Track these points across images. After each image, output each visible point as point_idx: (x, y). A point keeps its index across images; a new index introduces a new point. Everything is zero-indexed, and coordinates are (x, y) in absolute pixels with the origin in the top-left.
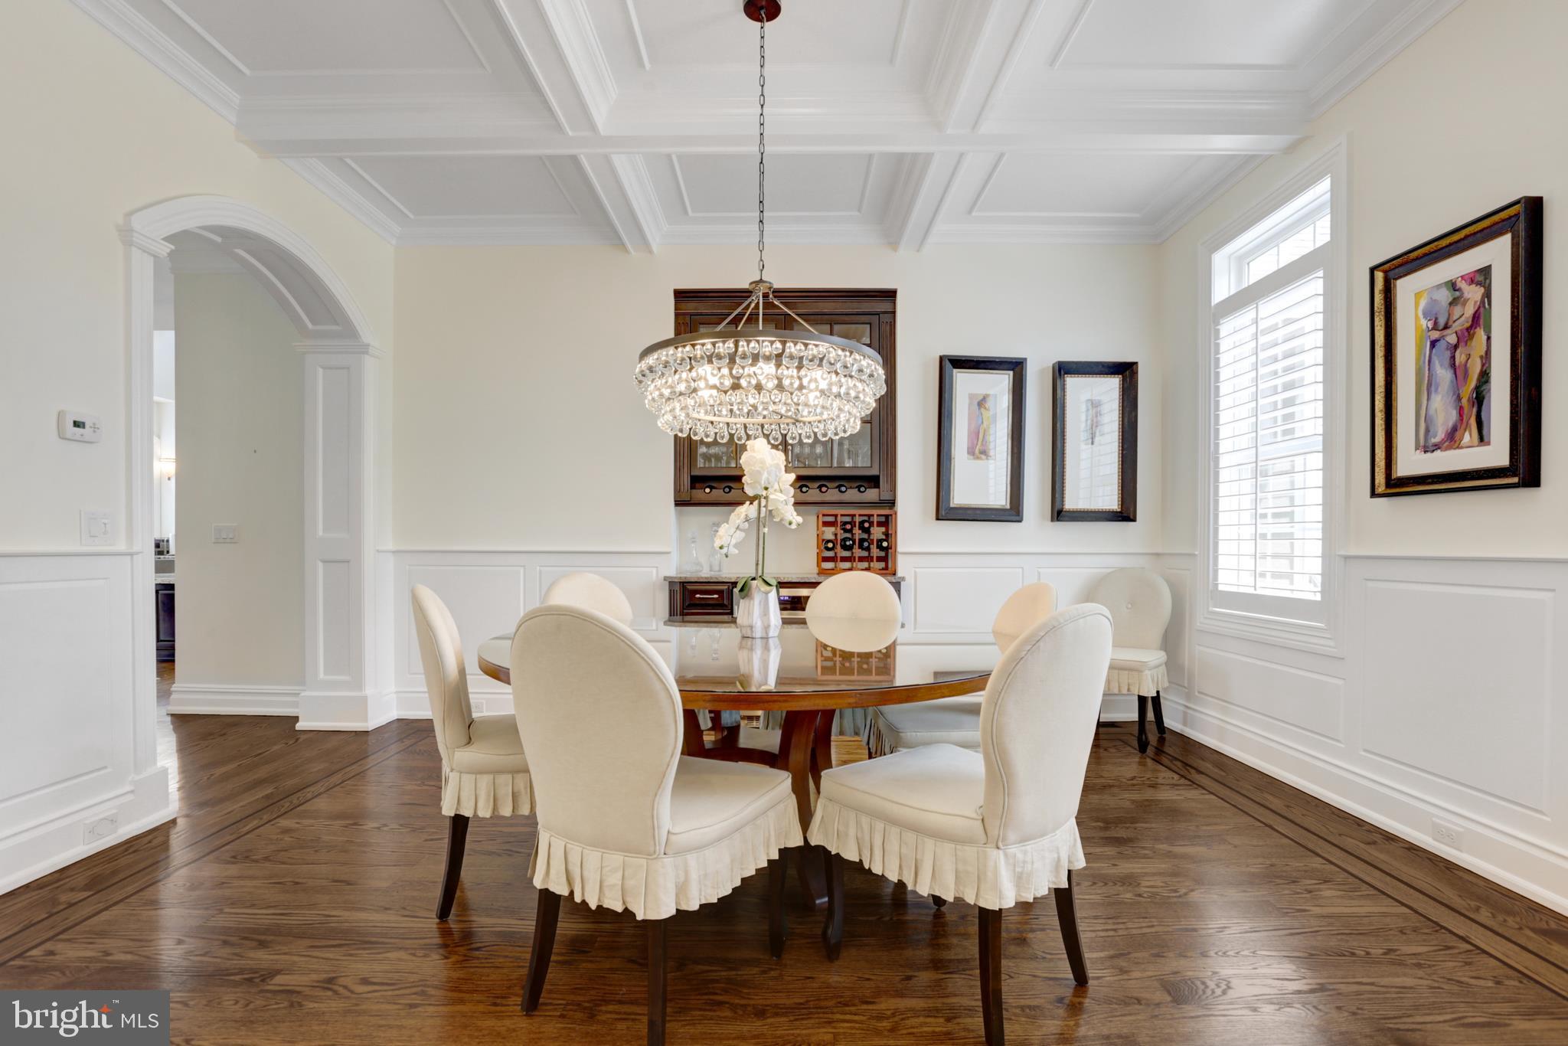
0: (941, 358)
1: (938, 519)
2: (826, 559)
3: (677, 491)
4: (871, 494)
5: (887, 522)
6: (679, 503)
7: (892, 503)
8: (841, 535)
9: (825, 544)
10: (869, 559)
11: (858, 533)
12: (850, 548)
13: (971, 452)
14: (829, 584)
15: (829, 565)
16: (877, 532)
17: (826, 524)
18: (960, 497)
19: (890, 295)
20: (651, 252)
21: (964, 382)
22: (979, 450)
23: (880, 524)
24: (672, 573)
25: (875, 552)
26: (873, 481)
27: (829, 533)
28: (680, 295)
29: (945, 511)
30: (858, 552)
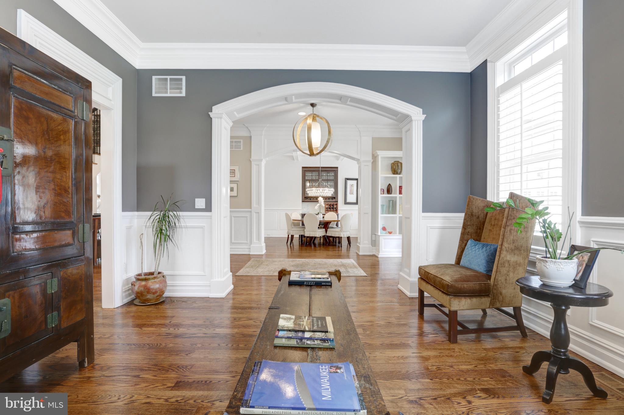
0: (345, 178)
1: (345, 204)
2: (326, 211)
3: (302, 199)
4: (334, 200)
5: (337, 205)
6: (303, 202)
7: (337, 202)
8: (329, 207)
9: (327, 208)
10: (334, 211)
11: (332, 206)
12: (330, 209)
13: (350, 193)
14: (327, 214)
15: (327, 212)
16: (335, 206)
17: (327, 205)
18: (348, 201)
19: (337, 168)
20: (298, 160)
21: (349, 182)
22: (352, 193)
23: (335, 205)
24: (301, 213)
25: (335, 210)
26: (335, 198)
27: (327, 206)
28: (303, 168)
29: (346, 203)
30: (332, 210)
